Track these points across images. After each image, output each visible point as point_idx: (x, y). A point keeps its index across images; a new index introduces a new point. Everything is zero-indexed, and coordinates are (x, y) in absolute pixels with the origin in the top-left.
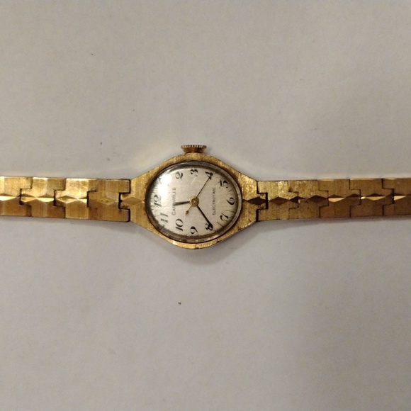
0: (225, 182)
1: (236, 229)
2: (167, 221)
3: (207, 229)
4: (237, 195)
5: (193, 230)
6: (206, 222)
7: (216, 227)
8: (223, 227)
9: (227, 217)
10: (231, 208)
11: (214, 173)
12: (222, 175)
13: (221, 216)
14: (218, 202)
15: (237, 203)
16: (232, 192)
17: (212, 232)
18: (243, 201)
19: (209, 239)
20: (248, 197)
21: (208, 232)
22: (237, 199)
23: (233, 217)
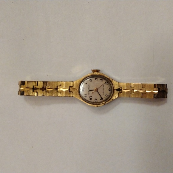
0: (107, 83)
1: (111, 100)
2: (86, 97)
3: (101, 99)
4: (111, 88)
5: (96, 100)
6: (100, 97)
7: (104, 99)
8: (107, 99)
9: (108, 95)
10: (109, 92)
11: (103, 79)
12: (106, 80)
13: (106, 95)
14: (105, 90)
15: (112, 90)
16: (110, 86)
18: (114, 90)
19: (101, 103)
20: (115, 88)
21: (101, 101)
23: (110, 96)
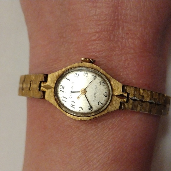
0: (103, 82)
1: (106, 112)
2: (65, 101)
3: (89, 109)
5: (80, 109)
6: (89, 105)
7: (95, 109)
8: (99, 110)
9: (102, 104)
10: (105, 99)
11: (97, 76)
12: (102, 77)
13: (99, 103)
14: (98, 94)
15: (109, 96)
16: (107, 89)
17: (92, 111)
18: (113, 95)
19: (89, 115)
20: (116, 94)
21: (90, 111)
22: (109, 93)
23: (106, 104)
